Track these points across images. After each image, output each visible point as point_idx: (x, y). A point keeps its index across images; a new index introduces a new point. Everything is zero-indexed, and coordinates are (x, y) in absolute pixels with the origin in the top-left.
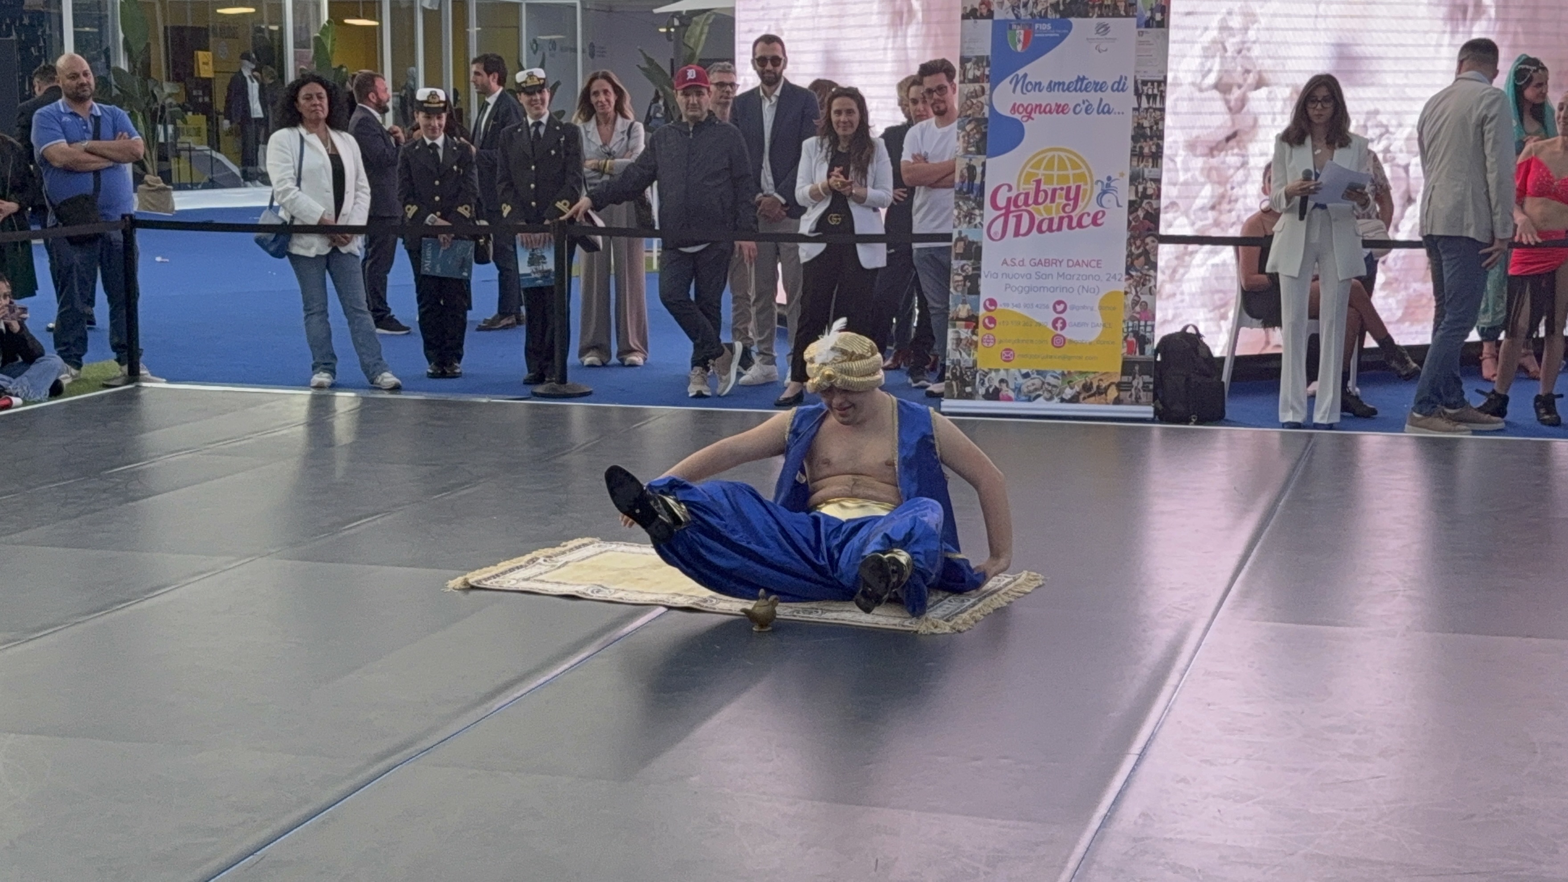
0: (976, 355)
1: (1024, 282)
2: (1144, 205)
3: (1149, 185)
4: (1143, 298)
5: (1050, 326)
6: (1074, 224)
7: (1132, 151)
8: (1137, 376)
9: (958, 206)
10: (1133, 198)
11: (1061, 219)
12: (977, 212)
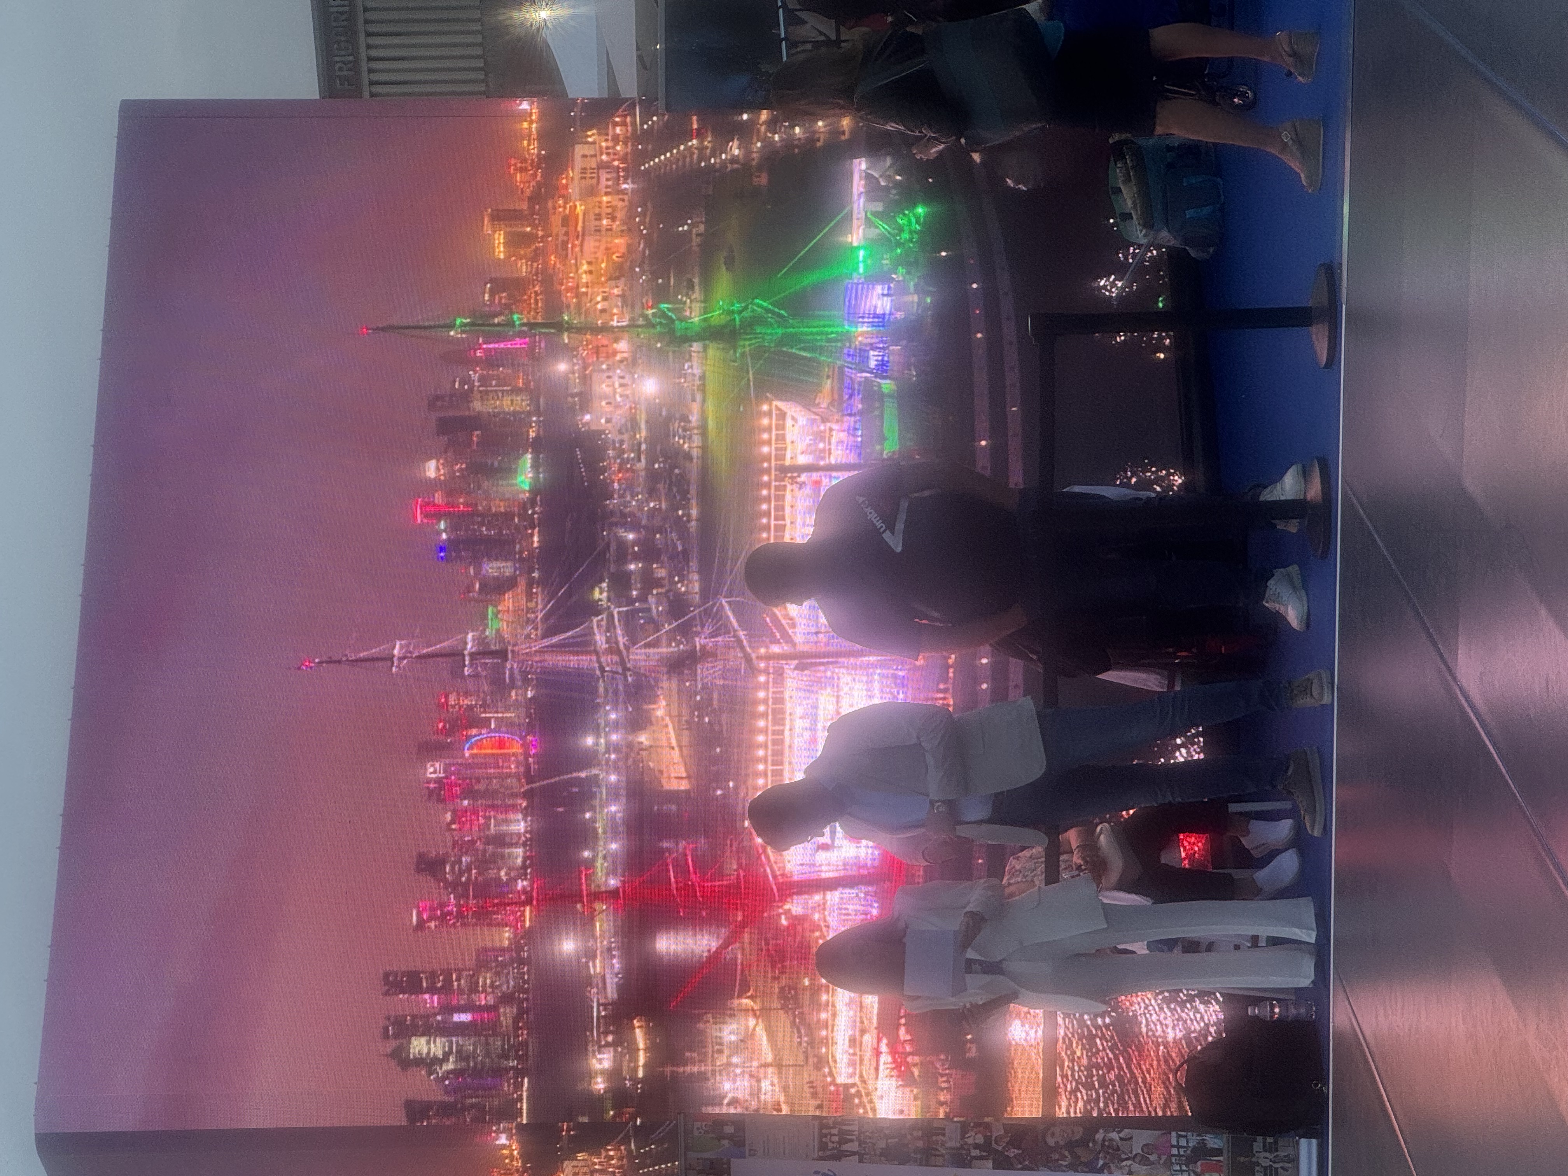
3: (970, 1141)
4: (1137, 1150)
8: (1254, 1159)
10: (990, 1163)
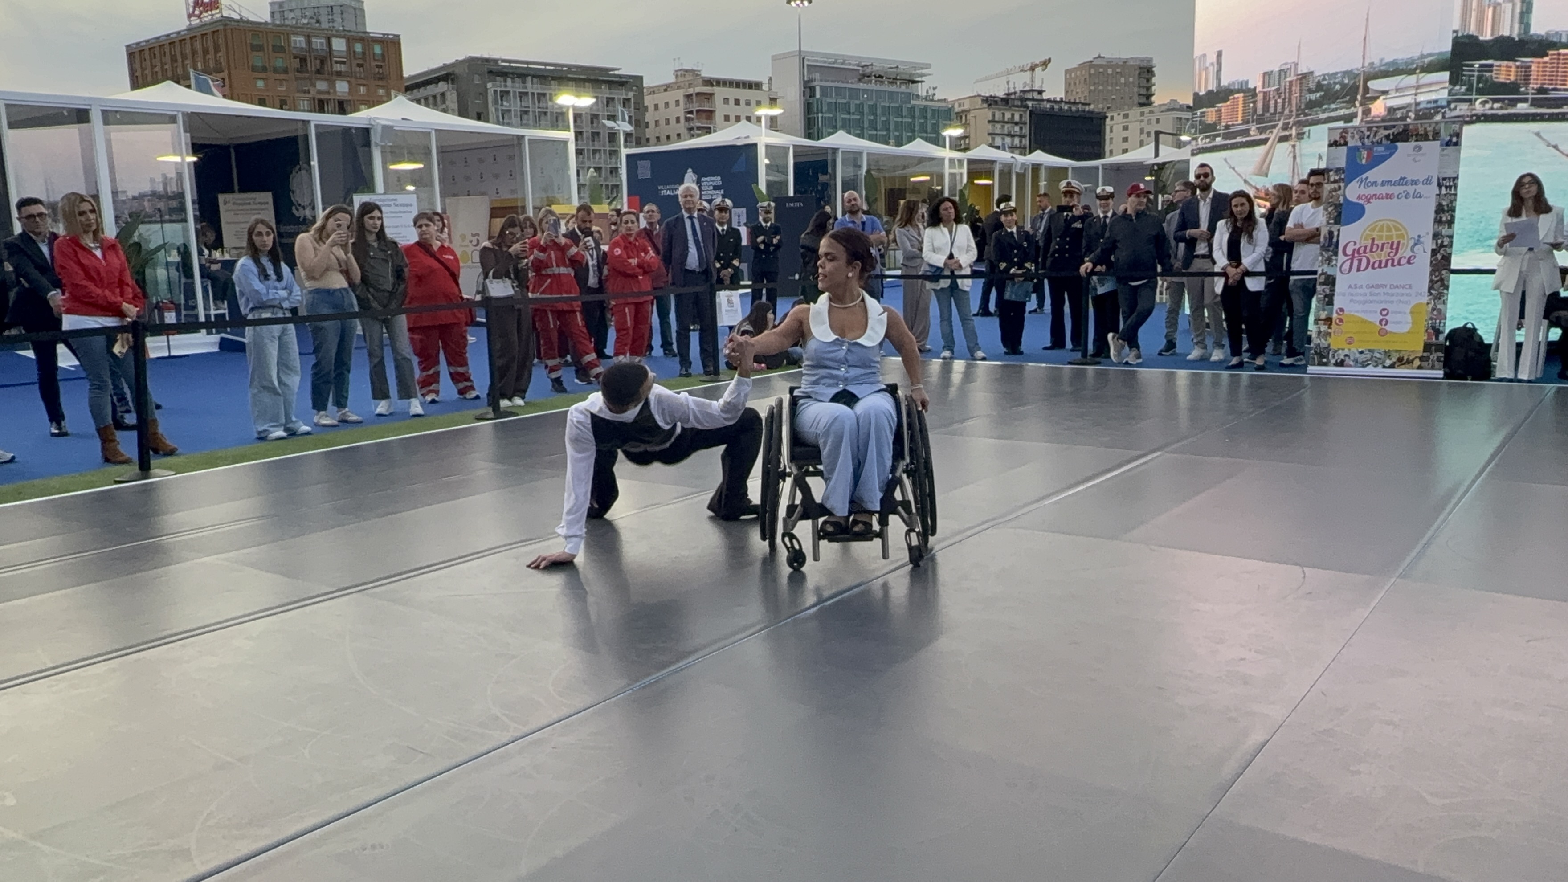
0: (1330, 340)
1: (1362, 298)
2: (1442, 251)
3: (1445, 239)
4: (1439, 307)
5: (1378, 324)
6: (1396, 263)
7: (1435, 219)
8: (1433, 352)
9: (1322, 255)
10: (1434, 247)
11: (1387, 261)
12: (1334, 258)
